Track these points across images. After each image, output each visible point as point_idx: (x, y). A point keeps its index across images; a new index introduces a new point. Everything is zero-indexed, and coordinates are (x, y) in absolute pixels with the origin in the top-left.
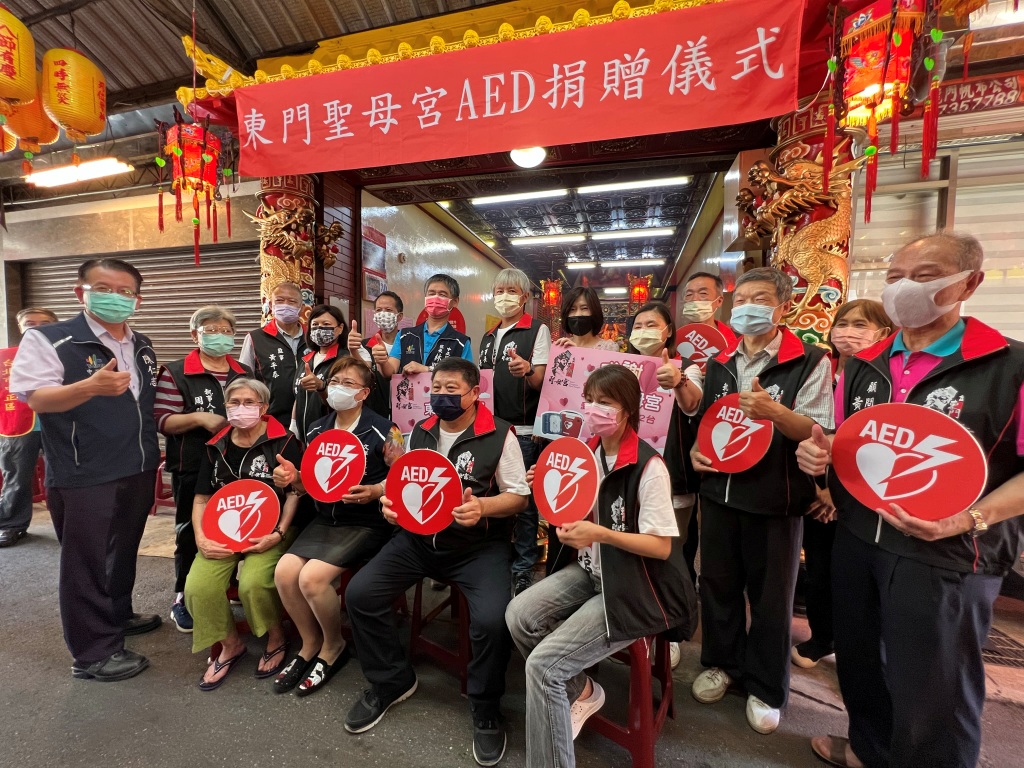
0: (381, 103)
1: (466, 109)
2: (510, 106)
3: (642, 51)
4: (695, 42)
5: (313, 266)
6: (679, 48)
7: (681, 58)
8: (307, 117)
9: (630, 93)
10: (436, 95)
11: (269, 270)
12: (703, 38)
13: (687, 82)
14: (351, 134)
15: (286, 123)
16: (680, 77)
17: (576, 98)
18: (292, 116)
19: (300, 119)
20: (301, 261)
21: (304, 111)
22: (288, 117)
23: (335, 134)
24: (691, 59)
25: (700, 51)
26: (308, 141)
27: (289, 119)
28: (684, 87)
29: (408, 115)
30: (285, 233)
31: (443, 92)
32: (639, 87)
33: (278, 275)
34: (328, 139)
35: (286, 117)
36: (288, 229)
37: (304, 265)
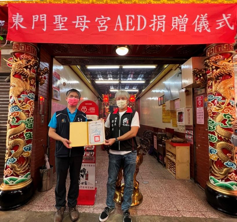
0: (81, 19)
1: (119, 26)
2: (136, 28)
3: (185, 15)
4: (204, 15)
5: (35, 84)
6: (198, 16)
7: (199, 20)
8: (45, 20)
9: (182, 29)
10: (106, 19)
11: (15, 84)
12: (206, 14)
13: (201, 28)
14: (66, 30)
15: (34, 21)
16: (199, 26)
17: (162, 28)
18: (37, 18)
19: (41, 20)
20: (30, 82)
21: (44, 18)
22: (35, 18)
23: (59, 28)
24: (202, 21)
25: (205, 18)
26: (45, 30)
27: (35, 19)
28: (200, 30)
29: (93, 26)
30: (25, 69)
31: (109, 19)
32: (185, 28)
33: (19, 86)
34: (55, 30)
35: (34, 18)
36: (26, 67)
37: (32, 83)
